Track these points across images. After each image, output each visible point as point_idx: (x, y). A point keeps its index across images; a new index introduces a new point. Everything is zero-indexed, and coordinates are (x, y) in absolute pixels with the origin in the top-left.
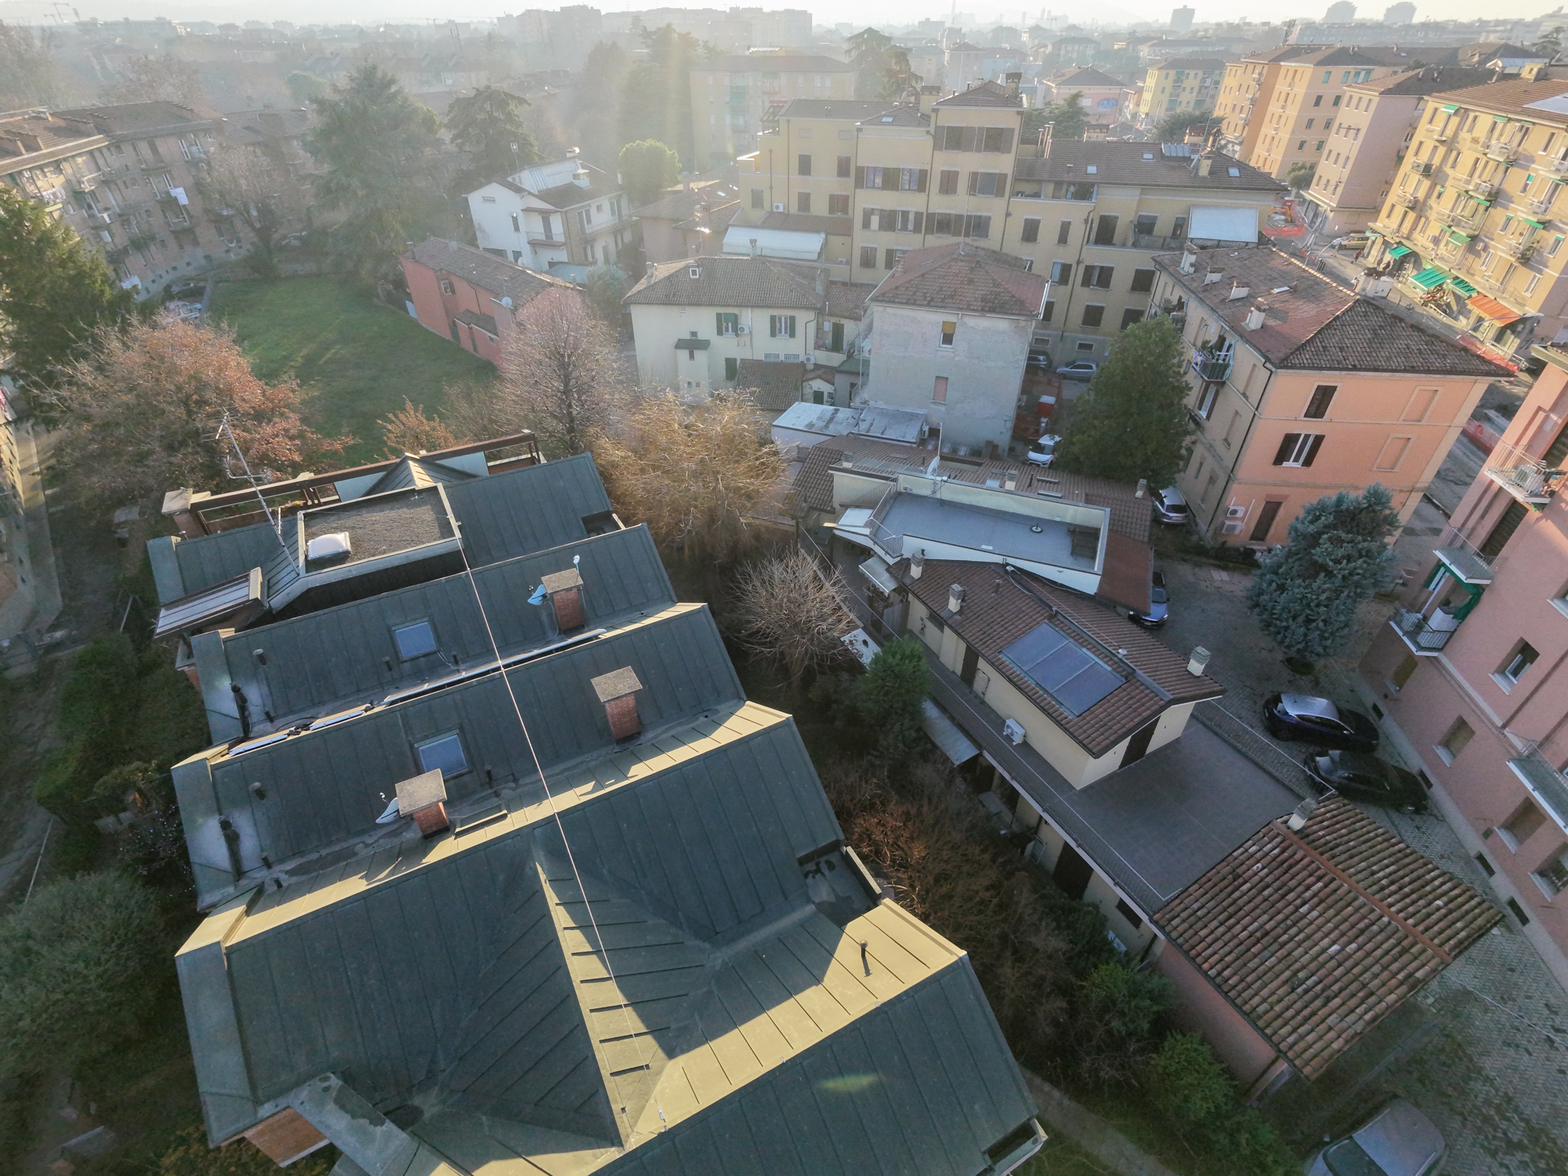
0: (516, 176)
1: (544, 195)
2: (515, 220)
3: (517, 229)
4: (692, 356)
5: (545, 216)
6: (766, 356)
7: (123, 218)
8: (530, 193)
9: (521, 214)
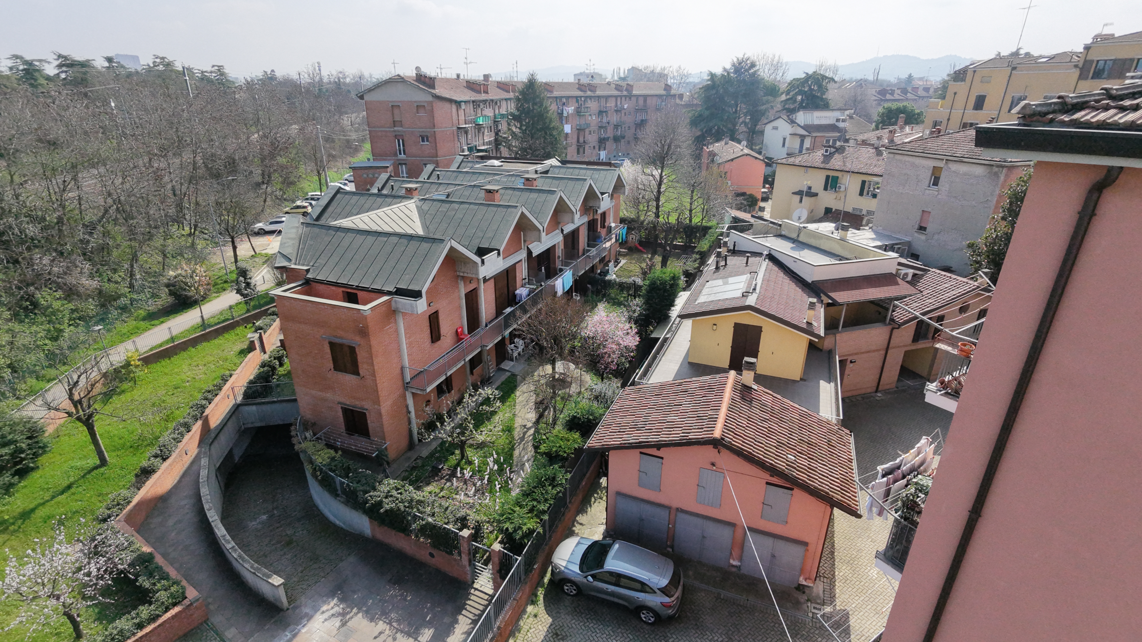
0: (794, 116)
1: (805, 127)
2: (784, 139)
3: (784, 145)
4: (801, 201)
5: (803, 137)
6: (854, 209)
7: (616, 127)
8: (799, 125)
9: (788, 136)
